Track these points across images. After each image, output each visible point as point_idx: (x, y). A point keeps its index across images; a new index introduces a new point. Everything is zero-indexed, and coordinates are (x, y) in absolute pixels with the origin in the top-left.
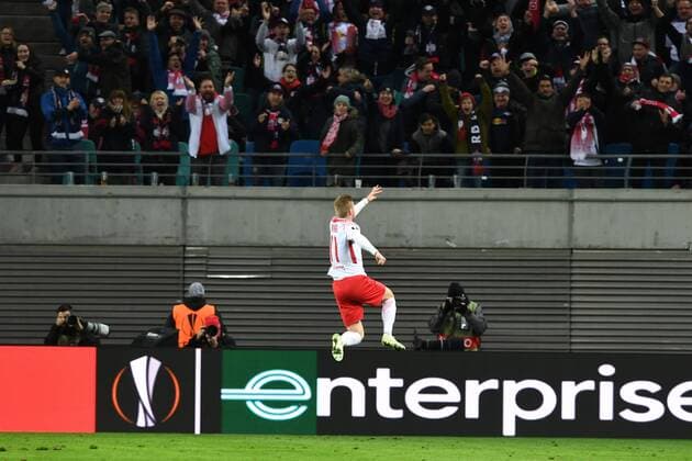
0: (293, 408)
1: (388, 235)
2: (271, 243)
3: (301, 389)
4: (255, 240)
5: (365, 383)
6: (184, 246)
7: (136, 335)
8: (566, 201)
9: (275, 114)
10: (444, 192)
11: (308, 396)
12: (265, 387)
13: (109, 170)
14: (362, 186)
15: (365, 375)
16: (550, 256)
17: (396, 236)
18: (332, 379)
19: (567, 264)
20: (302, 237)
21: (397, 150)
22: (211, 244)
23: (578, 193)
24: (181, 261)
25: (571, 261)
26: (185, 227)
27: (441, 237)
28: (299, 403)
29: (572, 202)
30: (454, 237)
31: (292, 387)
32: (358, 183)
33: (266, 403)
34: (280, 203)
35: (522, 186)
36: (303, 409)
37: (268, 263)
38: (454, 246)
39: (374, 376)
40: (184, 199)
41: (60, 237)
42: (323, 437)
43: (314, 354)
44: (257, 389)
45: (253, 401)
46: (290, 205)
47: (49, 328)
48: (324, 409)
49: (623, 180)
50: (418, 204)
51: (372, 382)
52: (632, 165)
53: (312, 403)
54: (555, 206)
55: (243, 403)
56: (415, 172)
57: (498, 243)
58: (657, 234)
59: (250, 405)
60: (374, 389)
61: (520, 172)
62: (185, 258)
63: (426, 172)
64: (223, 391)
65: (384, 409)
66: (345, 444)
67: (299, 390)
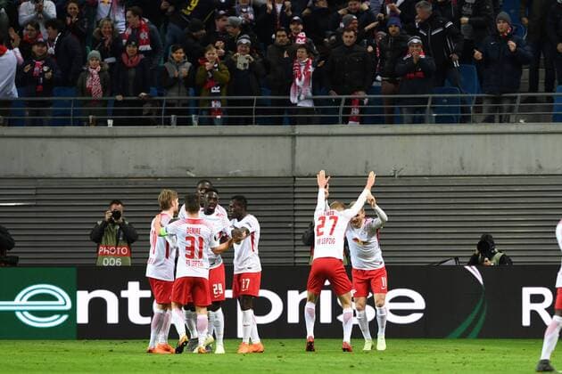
0: (56, 317)
1: (136, 167)
2: (35, 175)
3: (63, 300)
4: (21, 173)
5: (118, 295)
8: (289, 136)
9: (40, 63)
10: (184, 130)
11: (69, 306)
12: (31, 299)
14: (114, 125)
15: (118, 287)
16: (276, 183)
17: (143, 167)
18: (89, 292)
19: (291, 190)
20: (62, 169)
21: (143, 94)
23: (300, 129)
25: (294, 187)
27: (183, 168)
28: (61, 313)
29: (294, 136)
30: (193, 169)
31: (55, 299)
32: (110, 122)
33: (32, 312)
34: (43, 140)
35: (251, 124)
36: (65, 317)
37: (33, 192)
38: (193, 175)
39: (126, 288)
42: (83, 341)
43: (74, 270)
44: (24, 301)
45: (22, 311)
46: (52, 142)
48: (83, 317)
49: (338, 118)
50: (162, 140)
51: (124, 294)
52: (345, 104)
53: (72, 312)
54: (280, 140)
55: (13, 312)
56: (159, 112)
57: (231, 173)
58: (367, 163)
59: (19, 314)
60: (126, 299)
61: (250, 112)
63: (169, 112)
65: (135, 316)
66: (102, 346)
67: (61, 301)
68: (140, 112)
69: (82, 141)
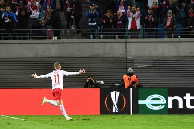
1: (189, 53)
2: (153, 55)
3: (163, 100)
4: (148, 55)
5: (183, 98)
6: (126, 57)
7: (112, 85)
9: (150, 16)
11: (165, 102)
12: (152, 100)
13: (103, 34)
14: (181, 38)
15: (182, 95)
17: (191, 53)
18: (172, 97)
20: (162, 54)
21: (191, 26)
22: (134, 56)
24: (125, 62)
26: (126, 51)
28: (162, 105)
31: (160, 100)
32: (179, 37)
33: (152, 104)
34: (155, 43)
36: (164, 106)
37: (152, 62)
39: (185, 96)
40: (126, 43)
41: (88, 55)
42: (170, 115)
43: (167, 89)
44: (149, 101)
45: (148, 104)
46: (158, 44)
47: (85, 83)
48: (170, 106)
51: (184, 98)
53: (166, 104)
55: (145, 105)
59: (147, 105)
60: (185, 100)
62: (127, 61)
64: (139, 101)
65: (189, 106)
66: (176, 117)
67: (162, 100)
68: (190, 33)
69: (170, 43)
